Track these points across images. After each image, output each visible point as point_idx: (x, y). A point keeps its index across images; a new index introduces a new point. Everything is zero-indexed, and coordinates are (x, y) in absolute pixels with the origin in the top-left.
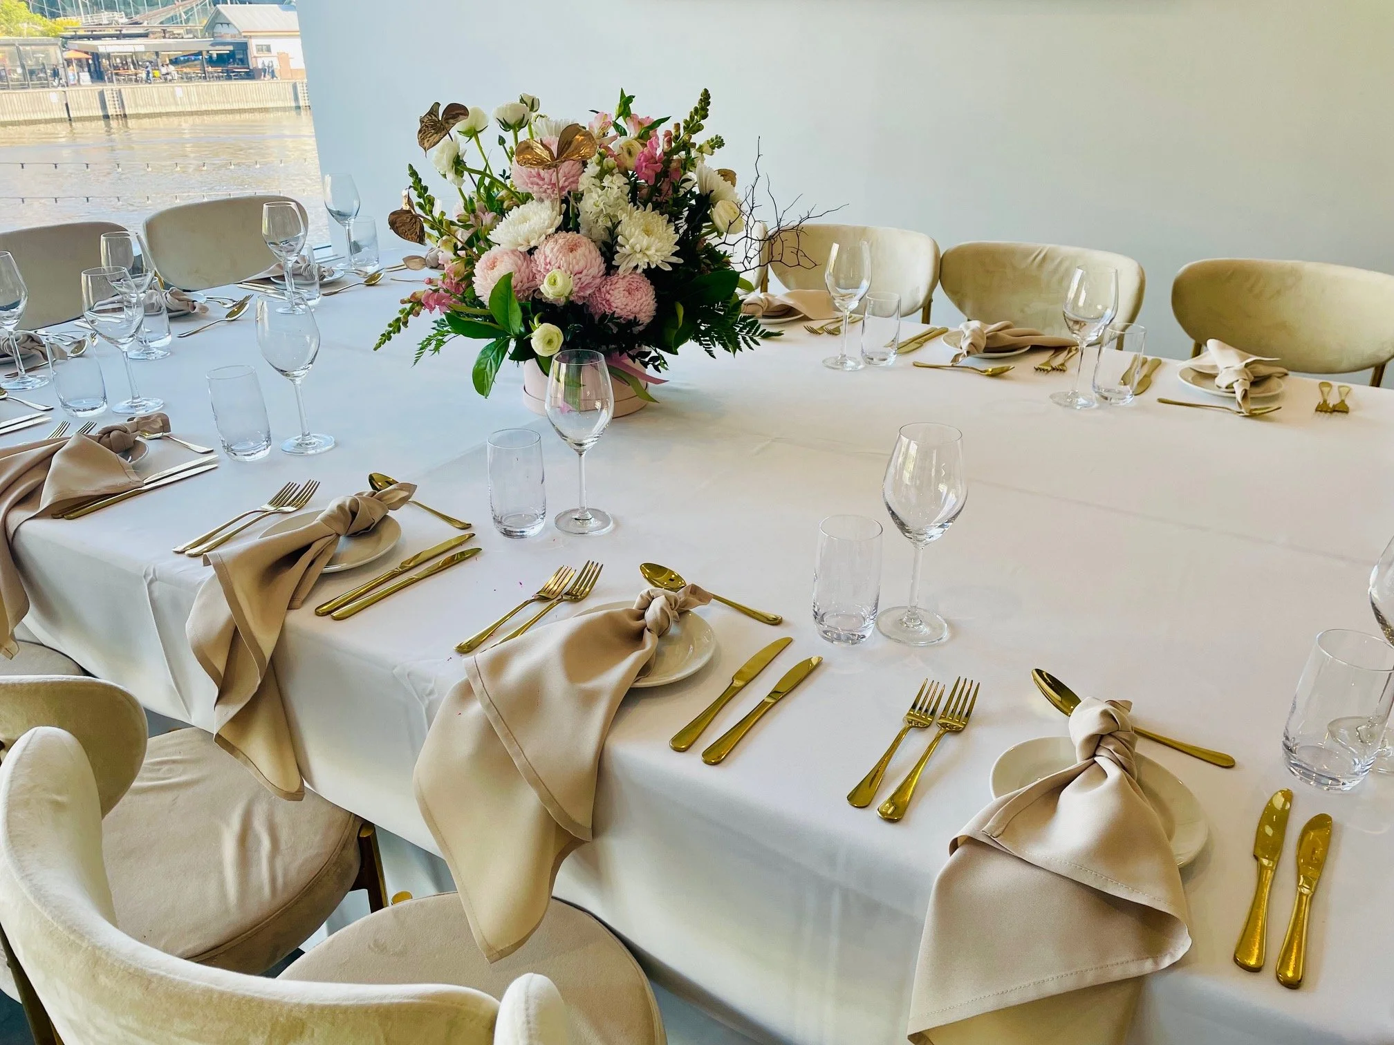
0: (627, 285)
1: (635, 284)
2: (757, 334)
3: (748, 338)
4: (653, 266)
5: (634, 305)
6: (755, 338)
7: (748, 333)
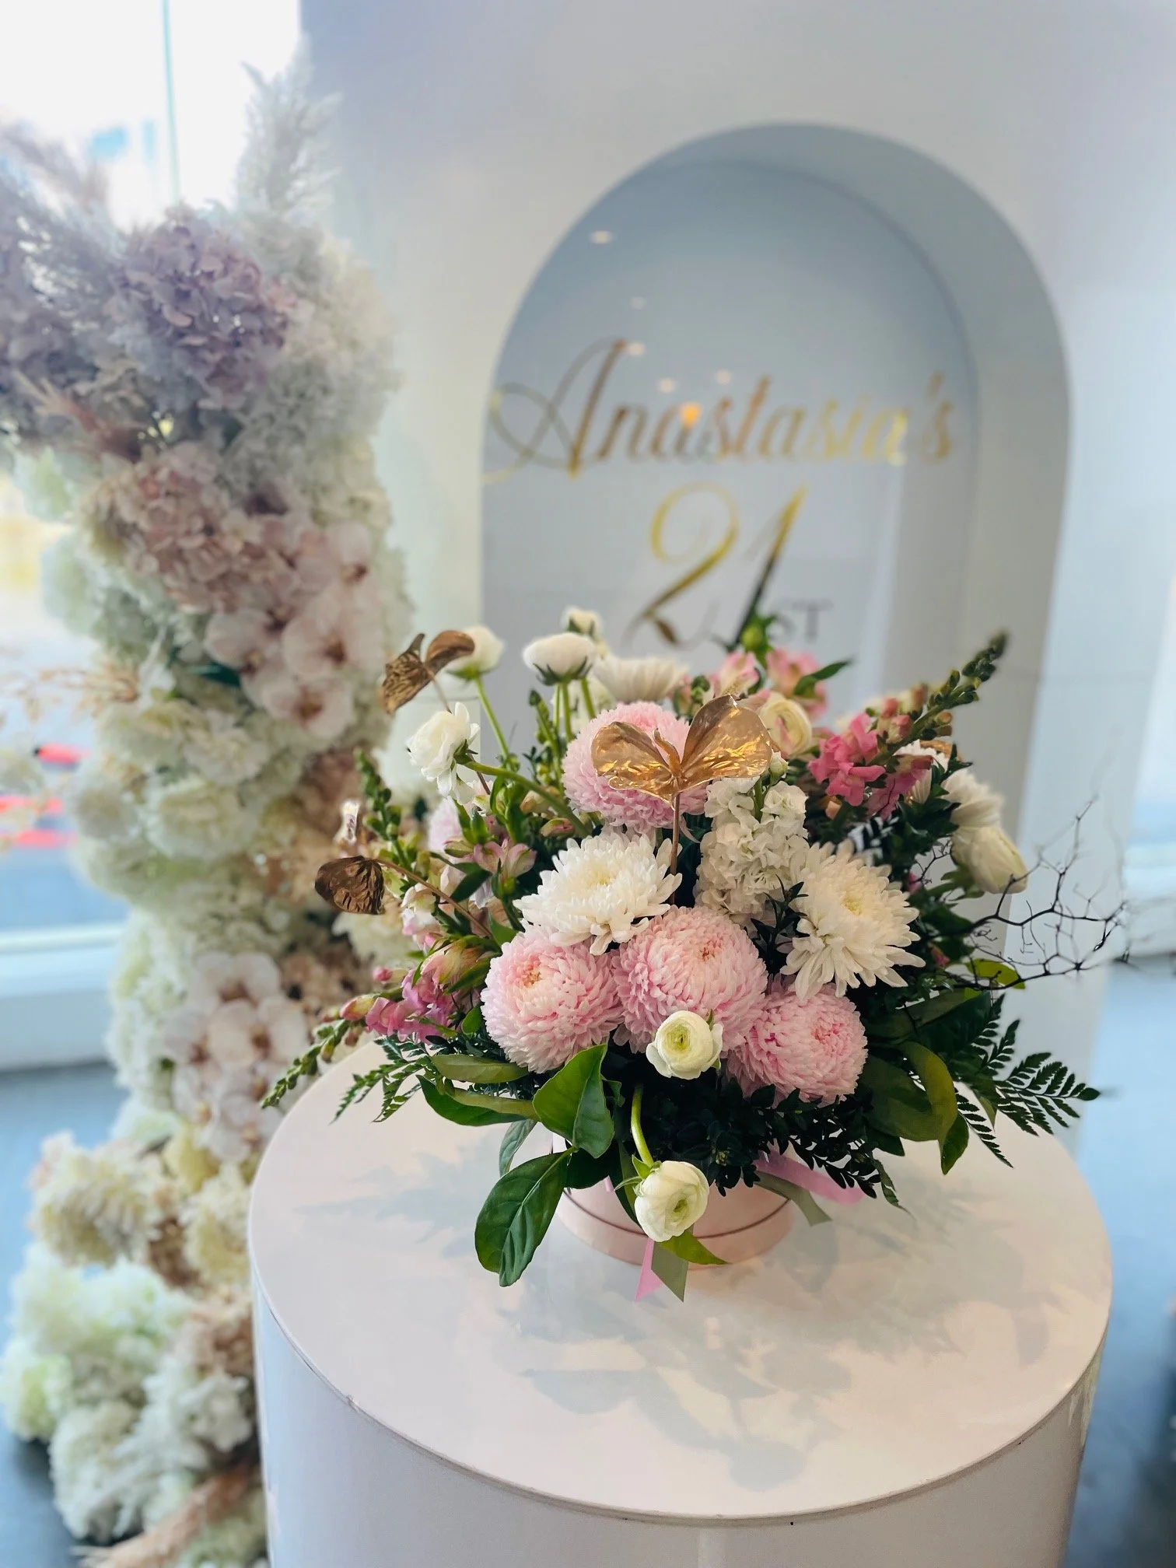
0: (815, 1020)
1: (830, 1019)
2: (1070, 1092)
3: (1051, 1103)
4: (871, 983)
5: (829, 1068)
6: (1065, 1101)
7: (1050, 1090)
